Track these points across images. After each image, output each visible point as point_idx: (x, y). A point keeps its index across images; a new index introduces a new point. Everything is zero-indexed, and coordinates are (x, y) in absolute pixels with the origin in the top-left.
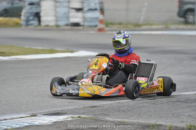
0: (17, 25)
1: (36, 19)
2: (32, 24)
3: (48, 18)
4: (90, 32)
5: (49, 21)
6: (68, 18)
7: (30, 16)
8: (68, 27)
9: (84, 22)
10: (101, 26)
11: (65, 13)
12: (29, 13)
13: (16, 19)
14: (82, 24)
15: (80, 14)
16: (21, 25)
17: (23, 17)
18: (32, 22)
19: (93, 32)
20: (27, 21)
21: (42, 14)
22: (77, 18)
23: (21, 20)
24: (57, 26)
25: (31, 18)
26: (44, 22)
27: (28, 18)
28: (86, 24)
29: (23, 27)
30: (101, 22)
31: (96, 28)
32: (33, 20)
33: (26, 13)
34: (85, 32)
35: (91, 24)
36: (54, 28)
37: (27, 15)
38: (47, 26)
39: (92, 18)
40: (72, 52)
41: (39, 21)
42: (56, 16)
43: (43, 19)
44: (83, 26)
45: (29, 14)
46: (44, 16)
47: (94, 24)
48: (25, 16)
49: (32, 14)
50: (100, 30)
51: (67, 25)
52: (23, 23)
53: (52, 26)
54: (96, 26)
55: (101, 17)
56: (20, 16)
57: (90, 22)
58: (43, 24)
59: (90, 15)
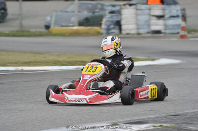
0: (99, 34)
1: (117, 27)
2: (112, 33)
3: (129, 26)
4: (172, 40)
5: (130, 30)
6: (149, 25)
7: (110, 25)
8: (149, 35)
9: (166, 29)
10: (182, 33)
11: (146, 21)
12: (109, 21)
13: (97, 28)
14: (163, 31)
15: (161, 22)
16: (102, 34)
17: (104, 26)
18: (113, 31)
19: (175, 39)
20: (108, 29)
21: (123, 22)
22: (158, 25)
23: (101, 28)
24: (139, 34)
25: (112, 26)
26: (125, 30)
27: (109, 26)
28: (168, 31)
29: (104, 36)
30: (183, 28)
31: (178, 35)
32: (114, 28)
33: (107, 21)
34: (167, 40)
35: (172, 31)
36: (135, 36)
37: (108, 23)
38: (128, 34)
39: (174, 25)
40: (153, 60)
41: (120, 29)
42: (137, 24)
43: (124, 27)
44: (164, 33)
45: (110, 23)
46: (125, 24)
47: (176, 31)
48: (106, 25)
49: (112, 22)
50: (182, 37)
51: (148, 33)
52: (104, 31)
53: (133, 35)
54: (178, 33)
55: (183, 24)
56: (101, 25)
57: (172, 29)
58: (124, 32)
59: (171, 22)
